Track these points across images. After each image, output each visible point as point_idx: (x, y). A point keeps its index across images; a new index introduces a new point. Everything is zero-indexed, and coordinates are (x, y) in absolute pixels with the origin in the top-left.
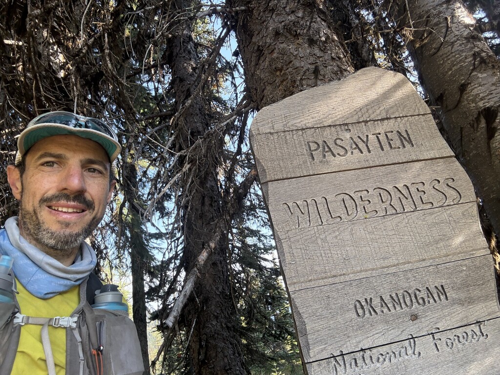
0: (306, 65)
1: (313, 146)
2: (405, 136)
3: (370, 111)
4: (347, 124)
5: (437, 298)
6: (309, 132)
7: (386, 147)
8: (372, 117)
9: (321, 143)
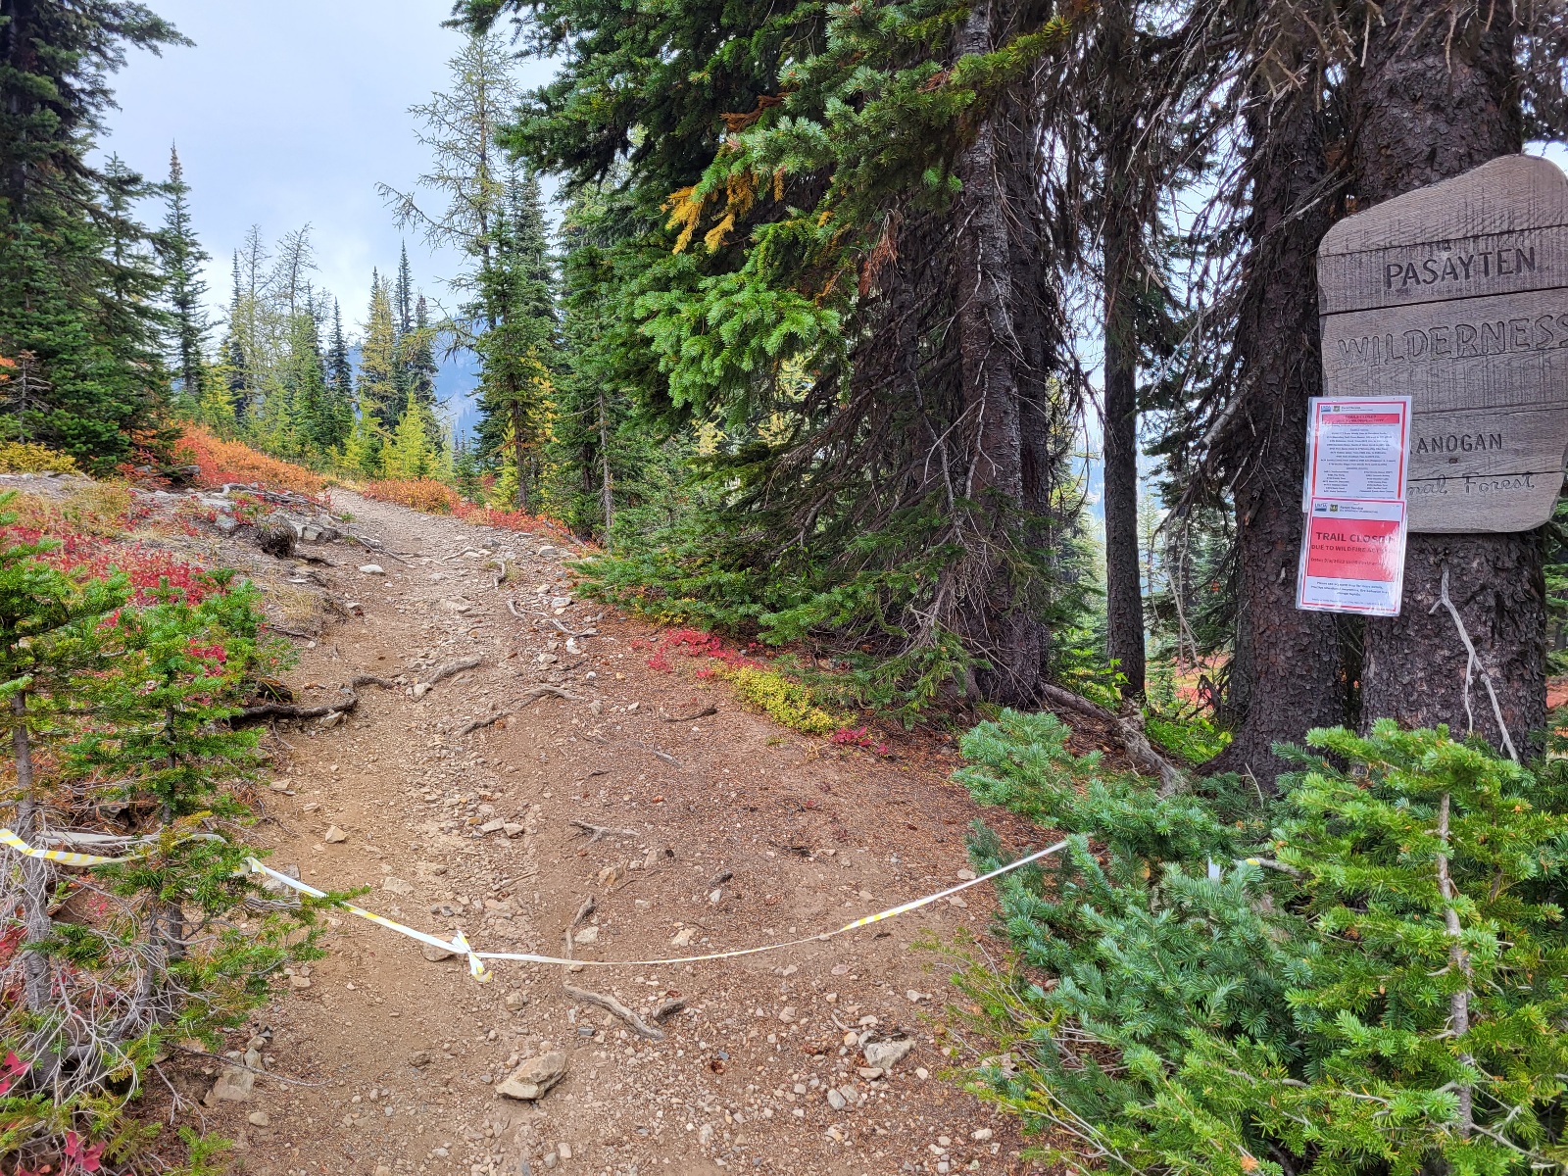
0: (1420, 145)
1: (1394, 270)
2: (1528, 256)
3: (1487, 223)
4: (1448, 241)
5: (1487, 446)
6: (1393, 252)
7: (1493, 271)
8: (1486, 231)
9: (1405, 266)
